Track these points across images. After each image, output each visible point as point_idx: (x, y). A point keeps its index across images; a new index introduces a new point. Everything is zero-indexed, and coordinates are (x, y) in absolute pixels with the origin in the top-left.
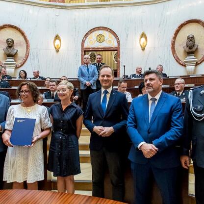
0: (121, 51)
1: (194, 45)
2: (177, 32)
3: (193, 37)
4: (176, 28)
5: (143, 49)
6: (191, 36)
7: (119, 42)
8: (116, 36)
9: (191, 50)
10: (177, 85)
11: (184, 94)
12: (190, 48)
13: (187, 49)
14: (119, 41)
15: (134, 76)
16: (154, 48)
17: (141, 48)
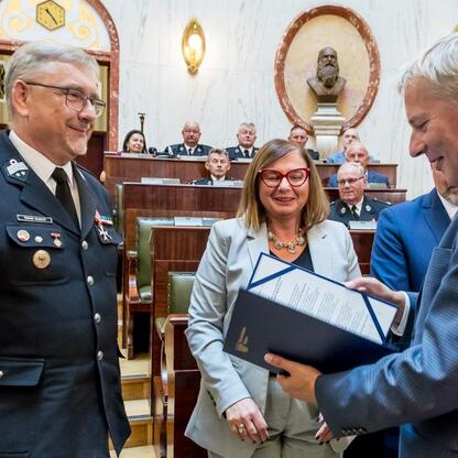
0: (122, 67)
1: (337, 78)
2: (292, 34)
3: (334, 56)
4: (289, 21)
5: (193, 71)
6: (329, 52)
7: (114, 37)
8: (106, 17)
9: (329, 92)
10: (347, 184)
11: (368, 208)
12: (328, 85)
13: (319, 88)
14: (116, 35)
15: (177, 149)
16: (227, 72)
17: (186, 67)
